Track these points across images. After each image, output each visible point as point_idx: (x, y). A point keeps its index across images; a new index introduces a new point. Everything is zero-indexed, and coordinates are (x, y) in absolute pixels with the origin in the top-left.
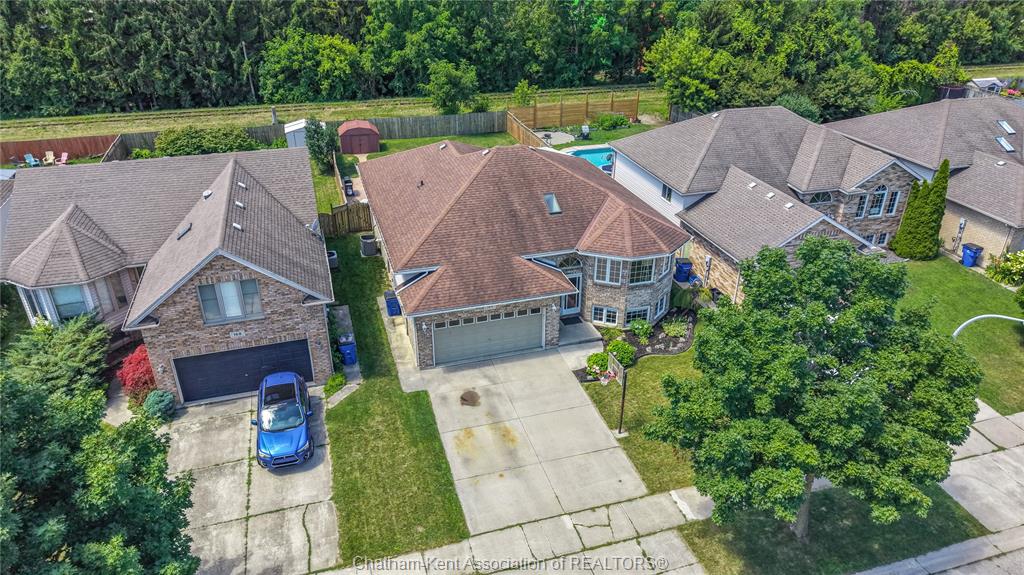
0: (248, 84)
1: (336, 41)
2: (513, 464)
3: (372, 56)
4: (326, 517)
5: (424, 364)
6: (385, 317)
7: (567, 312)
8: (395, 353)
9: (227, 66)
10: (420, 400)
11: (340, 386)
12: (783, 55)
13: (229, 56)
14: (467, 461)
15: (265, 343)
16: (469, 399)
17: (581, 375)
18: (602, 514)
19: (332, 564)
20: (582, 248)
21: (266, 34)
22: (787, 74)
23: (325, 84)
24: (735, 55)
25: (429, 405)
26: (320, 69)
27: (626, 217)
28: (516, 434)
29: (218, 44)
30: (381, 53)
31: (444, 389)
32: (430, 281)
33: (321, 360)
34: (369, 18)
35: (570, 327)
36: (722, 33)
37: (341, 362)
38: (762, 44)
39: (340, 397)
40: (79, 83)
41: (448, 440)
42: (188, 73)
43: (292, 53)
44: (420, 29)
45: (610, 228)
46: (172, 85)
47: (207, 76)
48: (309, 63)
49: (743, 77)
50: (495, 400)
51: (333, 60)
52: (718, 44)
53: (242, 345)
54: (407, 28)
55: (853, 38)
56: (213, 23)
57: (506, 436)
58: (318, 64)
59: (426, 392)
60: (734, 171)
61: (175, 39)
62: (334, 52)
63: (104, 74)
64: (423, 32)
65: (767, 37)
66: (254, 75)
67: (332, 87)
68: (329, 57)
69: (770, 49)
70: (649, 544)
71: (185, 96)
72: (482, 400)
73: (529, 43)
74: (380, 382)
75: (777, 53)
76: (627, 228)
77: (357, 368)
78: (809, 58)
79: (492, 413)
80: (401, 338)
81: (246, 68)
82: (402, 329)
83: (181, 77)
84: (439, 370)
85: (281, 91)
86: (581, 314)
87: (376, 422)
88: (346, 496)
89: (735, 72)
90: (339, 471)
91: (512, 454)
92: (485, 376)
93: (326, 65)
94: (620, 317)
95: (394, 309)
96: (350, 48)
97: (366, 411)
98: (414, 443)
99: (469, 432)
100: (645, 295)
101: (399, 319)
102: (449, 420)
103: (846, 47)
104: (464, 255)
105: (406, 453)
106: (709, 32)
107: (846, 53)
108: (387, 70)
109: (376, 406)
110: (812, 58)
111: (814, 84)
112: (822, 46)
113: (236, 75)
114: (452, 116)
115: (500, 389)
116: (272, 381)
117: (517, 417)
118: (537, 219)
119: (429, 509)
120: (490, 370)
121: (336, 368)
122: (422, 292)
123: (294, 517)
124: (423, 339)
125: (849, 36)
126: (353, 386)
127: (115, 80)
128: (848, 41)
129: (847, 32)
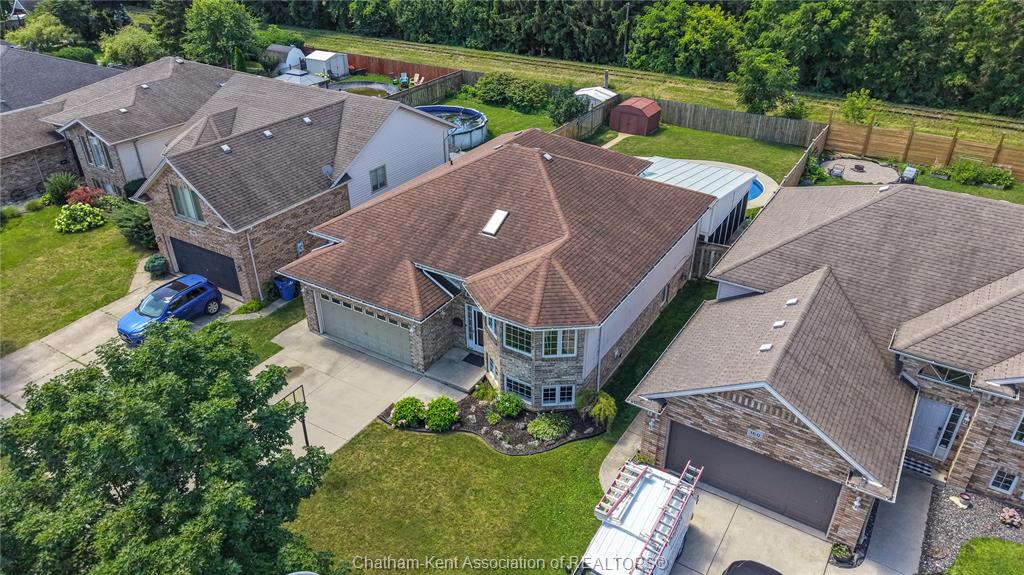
1: (713, 12)
5: (312, 327)
9: (607, 24)
10: (269, 351)
11: (250, 311)
20: (469, 280)
25: (264, 359)
26: (681, 40)
31: (295, 354)
32: (323, 250)
47: (584, 31)
58: (681, 34)
59: (280, 349)
60: (814, 278)
67: (690, 61)
74: (271, 323)
77: (283, 305)
86: (484, 357)
92: (334, 364)
93: (689, 37)
104: (370, 239)
113: (614, 35)
114: (755, 117)
116: (184, 279)
122: (308, 256)
124: (307, 302)
126: (257, 316)
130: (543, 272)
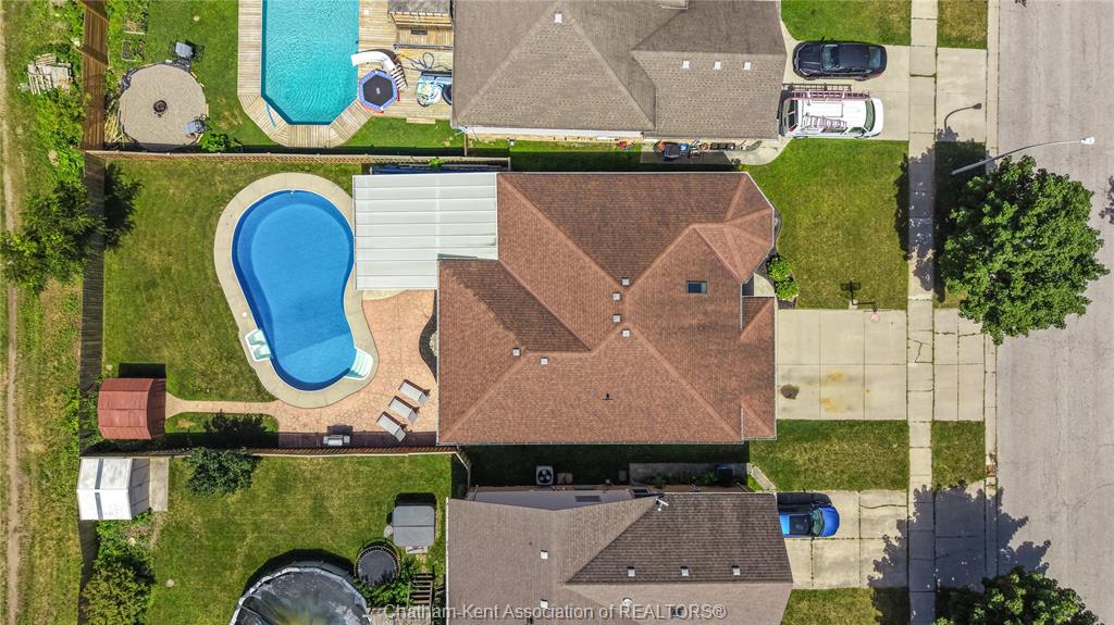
2: (859, 381)
4: (872, 496)
10: (786, 427)
11: (752, 479)
14: (850, 408)
16: (789, 392)
18: (911, 343)
19: (905, 494)
28: (835, 372)
39: (766, 481)
41: (826, 416)
50: (796, 375)
57: (833, 378)
59: (781, 422)
70: (939, 327)
72: (794, 384)
77: (733, 466)
79: (810, 381)
87: (801, 459)
88: (856, 482)
90: (838, 486)
91: (851, 380)
97: (787, 465)
98: (827, 438)
102: (807, 411)
104: (734, 382)
105: (835, 445)
117: (818, 365)
123: (866, 513)
126: (753, 470)
130: (739, 221)
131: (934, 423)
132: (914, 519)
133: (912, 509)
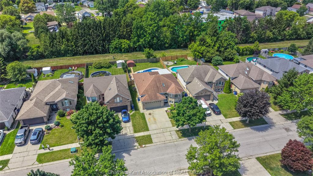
0: (107, 49)
1: (125, 40)
2: (155, 122)
3: (133, 44)
4: (131, 128)
5: (143, 109)
6: (137, 101)
7: (166, 101)
8: (139, 107)
9: (103, 46)
10: (143, 114)
11: (132, 112)
12: (217, 47)
13: (104, 44)
14: (149, 122)
15: (122, 105)
16: (150, 114)
17: (166, 111)
18: (166, 129)
19: (133, 133)
20: (167, 92)
21: (111, 39)
22: (217, 51)
23: (123, 50)
24: (207, 47)
25: (144, 115)
26: (122, 47)
27: (174, 88)
28: (156, 119)
29: (102, 42)
30: (134, 43)
31: (147, 113)
32: (145, 97)
33: (129, 108)
34: (132, 35)
35: (166, 104)
36: (204, 42)
37: (132, 108)
38: (213, 44)
39: (132, 113)
40: (74, 50)
41: (147, 119)
42: (95, 48)
43: (117, 43)
44: (143, 38)
45: (172, 89)
46: (92, 50)
47: (99, 48)
48: (120, 46)
49: (208, 52)
50: (154, 114)
51: (125, 45)
52: (203, 45)
53: (119, 106)
54: (140, 37)
55: (233, 43)
56: (101, 37)
57: (155, 119)
58: (122, 46)
59: (144, 113)
60: (195, 78)
61: (93, 41)
62: (125, 43)
63: (80, 48)
64: (143, 39)
65: (213, 43)
66: (108, 48)
67: (124, 50)
68: (124, 44)
69: (214, 46)
70: (171, 132)
71: (94, 52)
72: (152, 114)
73: (166, 40)
74: (137, 111)
75: (216, 46)
76: (174, 89)
77: (134, 109)
78: (222, 47)
79: (153, 116)
80: (140, 105)
81: (107, 46)
82: (140, 103)
83: (94, 48)
84: (146, 110)
85: (114, 51)
86: (168, 102)
87: (137, 117)
88: (134, 126)
89: (206, 51)
90: (133, 123)
91: (155, 121)
92: (153, 111)
93: (123, 46)
94: (174, 102)
95: (139, 100)
96: (128, 42)
97: (136, 115)
98: (142, 120)
99: (150, 118)
100: (177, 99)
101: (140, 102)
102: (147, 117)
103: (231, 45)
104: (150, 93)
105: (141, 121)
106: (201, 42)
107: (231, 46)
108: (136, 46)
109: (137, 115)
110: (223, 47)
111: (224, 53)
112: (225, 45)
113: (105, 47)
114: (149, 59)
115: (154, 113)
116: (123, 111)
117: (156, 117)
118: (161, 87)
119: (144, 127)
120: (153, 110)
121: (131, 109)
122: (144, 99)
123: (128, 128)
124: (144, 105)
125: (232, 42)
126: (134, 112)
127: (81, 49)
128: (232, 43)
129: (231, 41)
131: (150, 135)
132: (128, 135)
133: (130, 135)
